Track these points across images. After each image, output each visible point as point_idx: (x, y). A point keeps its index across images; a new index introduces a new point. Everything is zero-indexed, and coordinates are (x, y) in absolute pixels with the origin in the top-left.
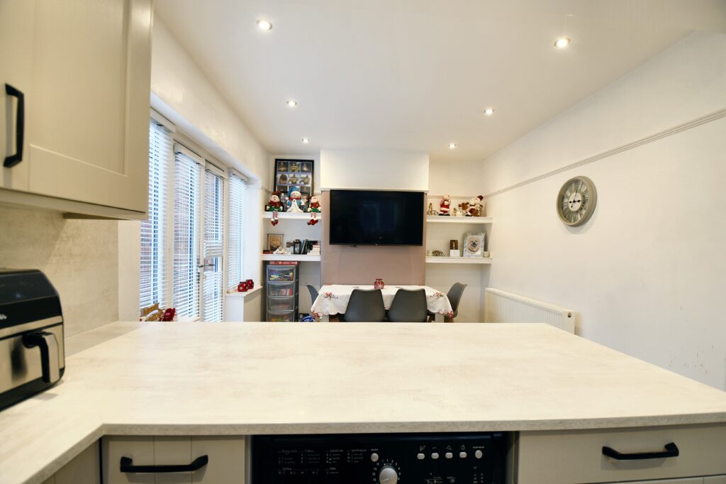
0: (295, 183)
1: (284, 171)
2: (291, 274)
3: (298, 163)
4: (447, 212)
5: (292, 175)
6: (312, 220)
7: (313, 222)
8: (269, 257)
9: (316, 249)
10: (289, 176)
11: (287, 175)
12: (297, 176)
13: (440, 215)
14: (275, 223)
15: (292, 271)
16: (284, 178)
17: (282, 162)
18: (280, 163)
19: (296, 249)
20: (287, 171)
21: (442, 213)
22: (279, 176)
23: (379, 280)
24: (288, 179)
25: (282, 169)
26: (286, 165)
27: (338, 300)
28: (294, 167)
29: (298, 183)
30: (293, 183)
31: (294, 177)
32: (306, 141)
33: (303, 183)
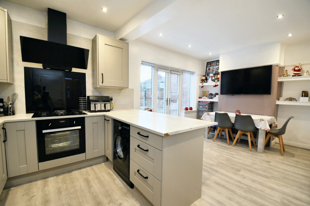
0: (213, 70)
1: (210, 66)
2: (207, 106)
3: (215, 62)
4: (299, 74)
5: (212, 68)
6: (215, 85)
7: (216, 86)
8: (200, 100)
9: (217, 96)
10: (211, 68)
11: (210, 68)
12: (214, 67)
13: (293, 76)
14: (202, 87)
15: (207, 105)
16: (209, 69)
17: (209, 63)
18: (208, 64)
19: (210, 97)
20: (211, 66)
21: (294, 75)
22: (208, 69)
23: (238, 110)
24: (211, 69)
25: (209, 66)
26: (210, 64)
27: (211, 116)
28: (214, 64)
29: (214, 70)
30: (212, 71)
31: (213, 68)
32: (210, 54)
33: (216, 70)
